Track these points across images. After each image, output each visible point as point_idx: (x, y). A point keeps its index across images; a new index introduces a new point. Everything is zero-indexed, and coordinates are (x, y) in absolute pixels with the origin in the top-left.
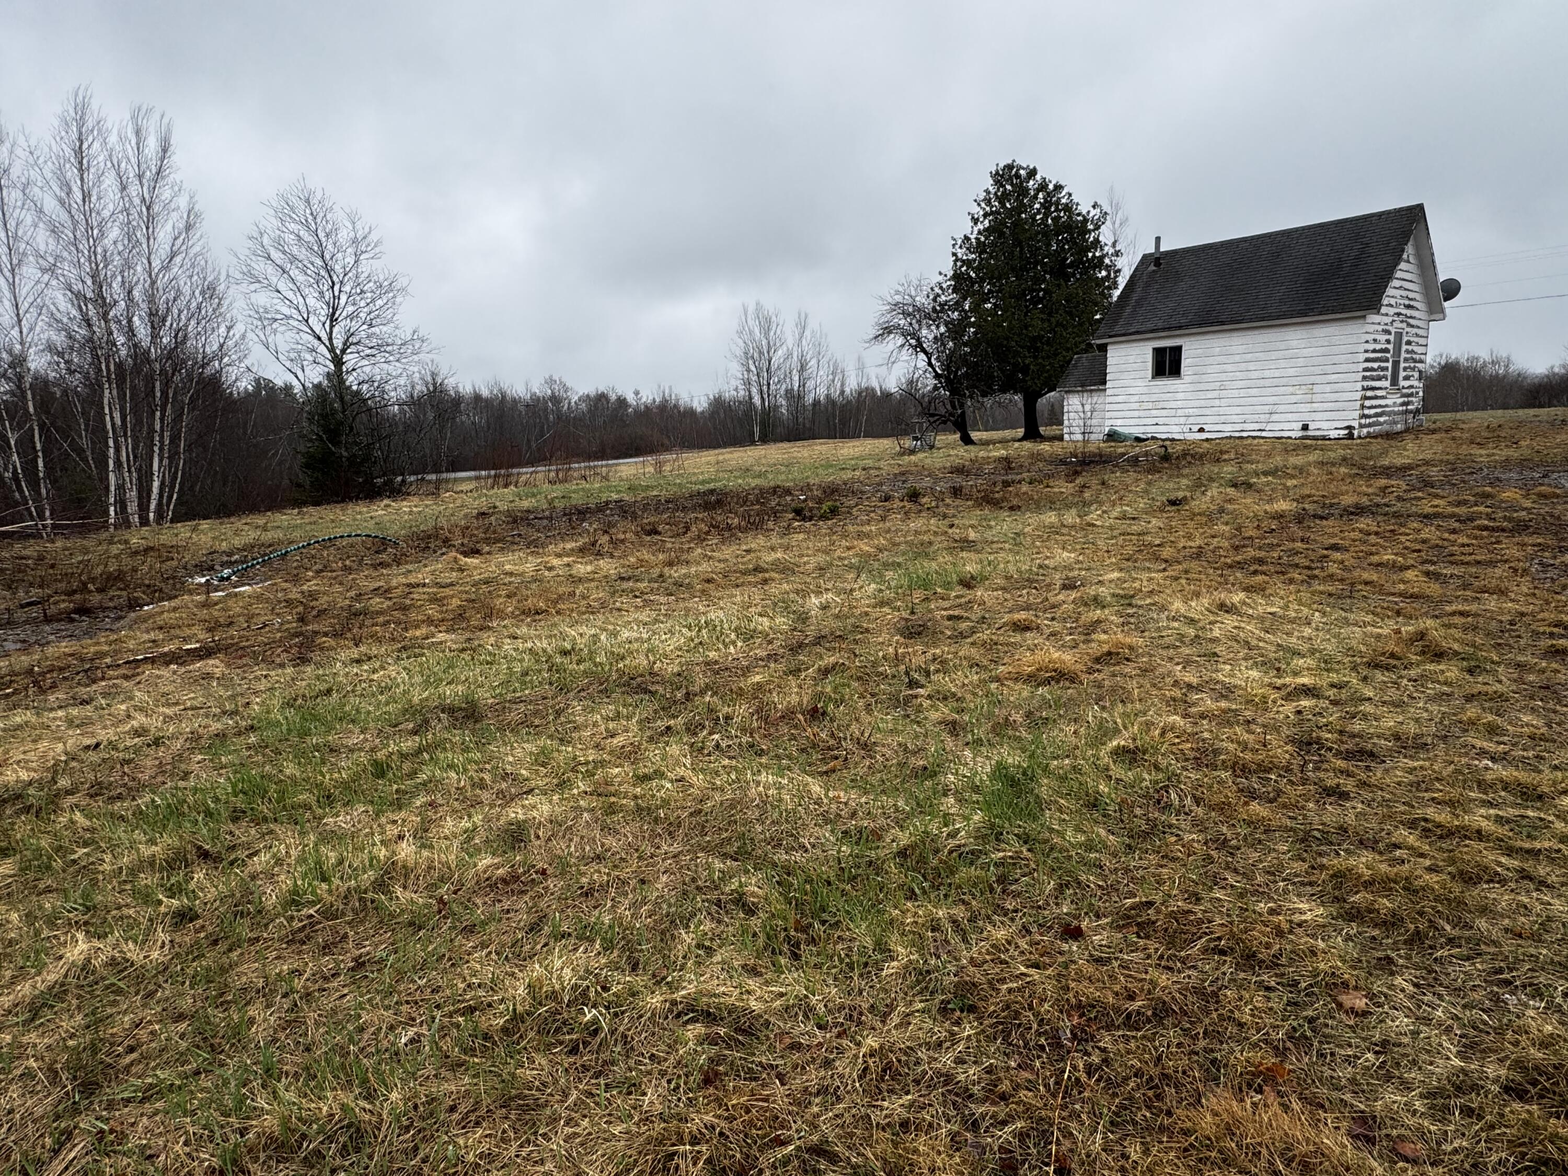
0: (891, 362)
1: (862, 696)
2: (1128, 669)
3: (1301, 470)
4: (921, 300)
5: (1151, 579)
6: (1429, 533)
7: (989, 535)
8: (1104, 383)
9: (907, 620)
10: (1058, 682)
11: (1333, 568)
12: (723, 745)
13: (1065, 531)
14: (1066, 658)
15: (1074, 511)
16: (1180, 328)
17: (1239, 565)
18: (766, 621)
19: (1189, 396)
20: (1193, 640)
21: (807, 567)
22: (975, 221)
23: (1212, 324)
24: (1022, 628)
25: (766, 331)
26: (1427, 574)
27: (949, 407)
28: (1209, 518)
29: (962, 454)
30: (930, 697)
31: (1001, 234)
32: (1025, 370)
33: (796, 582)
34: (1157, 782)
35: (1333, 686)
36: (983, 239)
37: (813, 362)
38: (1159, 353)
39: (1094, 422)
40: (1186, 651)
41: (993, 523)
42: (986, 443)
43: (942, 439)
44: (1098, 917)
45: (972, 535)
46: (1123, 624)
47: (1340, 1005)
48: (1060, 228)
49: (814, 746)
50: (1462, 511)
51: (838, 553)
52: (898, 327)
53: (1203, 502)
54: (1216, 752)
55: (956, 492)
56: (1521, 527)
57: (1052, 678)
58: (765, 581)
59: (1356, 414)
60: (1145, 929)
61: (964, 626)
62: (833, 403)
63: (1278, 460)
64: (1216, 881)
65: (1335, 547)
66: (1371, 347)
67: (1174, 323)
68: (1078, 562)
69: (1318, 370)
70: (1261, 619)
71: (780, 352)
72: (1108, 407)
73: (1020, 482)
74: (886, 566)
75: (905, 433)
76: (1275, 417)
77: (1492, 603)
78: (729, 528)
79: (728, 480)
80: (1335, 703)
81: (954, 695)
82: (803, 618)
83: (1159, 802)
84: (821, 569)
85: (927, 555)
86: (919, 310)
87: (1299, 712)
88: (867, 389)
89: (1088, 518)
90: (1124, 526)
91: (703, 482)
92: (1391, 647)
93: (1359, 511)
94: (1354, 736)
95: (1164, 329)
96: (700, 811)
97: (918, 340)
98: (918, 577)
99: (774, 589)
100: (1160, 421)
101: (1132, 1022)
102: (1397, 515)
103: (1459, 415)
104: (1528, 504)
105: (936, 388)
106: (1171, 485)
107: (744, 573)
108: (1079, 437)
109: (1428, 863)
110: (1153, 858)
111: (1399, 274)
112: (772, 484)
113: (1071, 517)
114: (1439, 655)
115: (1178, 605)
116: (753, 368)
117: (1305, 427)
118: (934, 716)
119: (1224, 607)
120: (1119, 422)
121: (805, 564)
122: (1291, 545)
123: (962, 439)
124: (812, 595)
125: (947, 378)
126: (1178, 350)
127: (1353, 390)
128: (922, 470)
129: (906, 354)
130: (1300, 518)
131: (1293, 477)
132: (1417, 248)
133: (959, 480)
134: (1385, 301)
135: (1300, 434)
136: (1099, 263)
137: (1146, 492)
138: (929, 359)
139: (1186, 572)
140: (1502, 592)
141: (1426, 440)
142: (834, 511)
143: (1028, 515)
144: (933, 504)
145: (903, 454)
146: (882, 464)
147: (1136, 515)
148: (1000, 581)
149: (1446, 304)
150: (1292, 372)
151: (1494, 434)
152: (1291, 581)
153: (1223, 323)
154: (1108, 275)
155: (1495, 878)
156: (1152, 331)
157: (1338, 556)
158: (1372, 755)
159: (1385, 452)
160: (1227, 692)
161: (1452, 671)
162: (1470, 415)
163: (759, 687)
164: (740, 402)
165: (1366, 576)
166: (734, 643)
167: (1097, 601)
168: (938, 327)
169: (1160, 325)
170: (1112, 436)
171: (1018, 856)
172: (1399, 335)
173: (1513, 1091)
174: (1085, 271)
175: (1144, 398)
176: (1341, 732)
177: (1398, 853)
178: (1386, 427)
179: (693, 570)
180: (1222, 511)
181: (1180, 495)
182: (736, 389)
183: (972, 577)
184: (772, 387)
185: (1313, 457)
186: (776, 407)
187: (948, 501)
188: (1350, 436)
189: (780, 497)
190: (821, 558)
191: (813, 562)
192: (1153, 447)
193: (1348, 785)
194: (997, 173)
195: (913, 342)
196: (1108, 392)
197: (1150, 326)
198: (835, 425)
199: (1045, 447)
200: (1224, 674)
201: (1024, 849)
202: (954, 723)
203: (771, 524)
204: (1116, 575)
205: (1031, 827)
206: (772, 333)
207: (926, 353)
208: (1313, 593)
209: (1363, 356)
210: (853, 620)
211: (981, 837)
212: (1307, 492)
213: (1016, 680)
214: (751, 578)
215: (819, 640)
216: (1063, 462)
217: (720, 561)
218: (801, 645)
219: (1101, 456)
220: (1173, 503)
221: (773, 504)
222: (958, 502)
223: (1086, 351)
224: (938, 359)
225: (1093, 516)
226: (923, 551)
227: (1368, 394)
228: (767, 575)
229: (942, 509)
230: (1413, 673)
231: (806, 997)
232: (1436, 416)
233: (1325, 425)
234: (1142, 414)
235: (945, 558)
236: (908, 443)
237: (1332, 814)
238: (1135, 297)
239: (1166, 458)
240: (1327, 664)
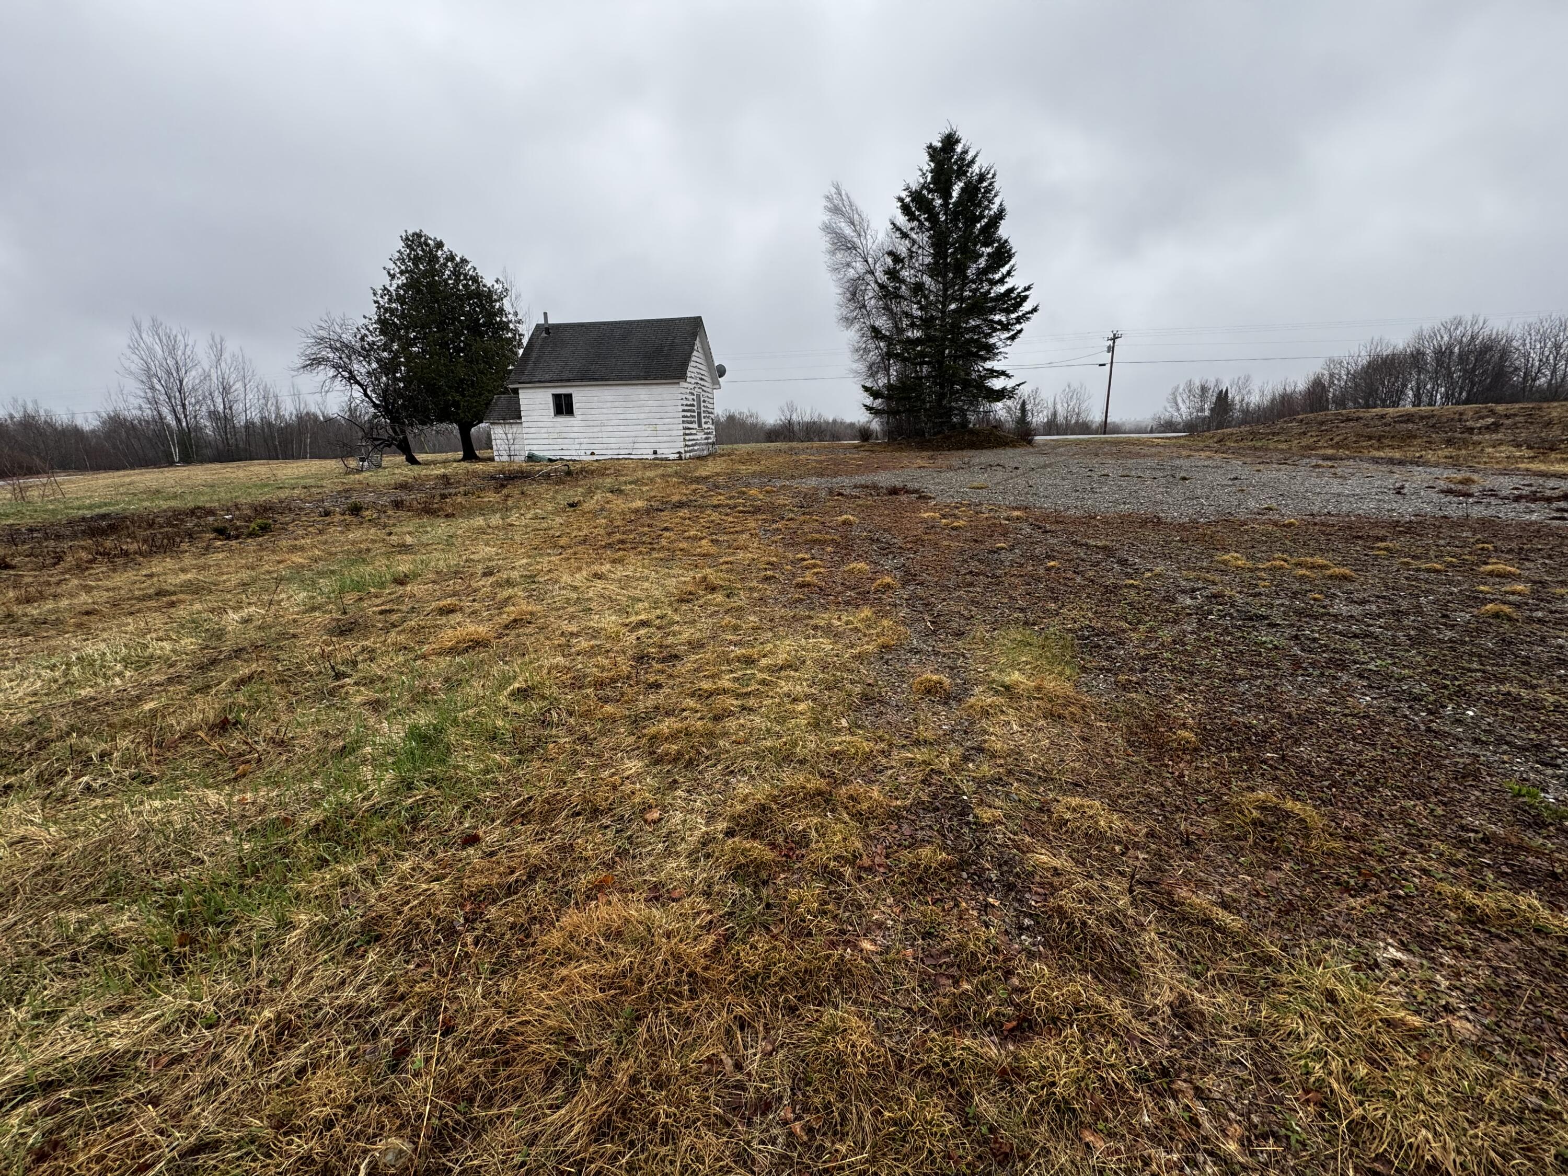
0: (324, 390)
1: (283, 697)
2: (530, 629)
3: (652, 480)
4: (347, 337)
5: (550, 562)
6: (715, 516)
7: (424, 539)
8: (520, 418)
9: (338, 620)
10: (474, 649)
11: (664, 542)
12: (95, 785)
13: (490, 531)
14: (482, 630)
15: (498, 515)
16: (569, 381)
17: (609, 546)
18: (167, 645)
19: (581, 429)
20: (576, 602)
21: (228, 584)
22: (393, 277)
23: (590, 380)
24: (450, 611)
25: (172, 351)
26: (712, 541)
27: (391, 432)
28: (595, 514)
29: (407, 472)
30: (356, 684)
31: (419, 291)
32: (456, 404)
33: (212, 600)
34: (541, 708)
35: (658, 617)
36: (402, 292)
37: (239, 385)
38: (557, 397)
39: (517, 447)
40: (570, 610)
41: (429, 529)
42: (427, 463)
43: (387, 460)
44: (493, 821)
45: (409, 540)
46: (528, 597)
47: (646, 821)
48: (470, 295)
49: (221, 757)
50: (731, 502)
51: (267, 567)
52: (327, 360)
53: (589, 505)
54: (585, 676)
55: (398, 505)
56: (757, 510)
57: (469, 647)
58: (172, 604)
59: (682, 444)
60: (526, 818)
61: (394, 617)
62: (270, 424)
63: (639, 474)
64: (579, 765)
65: (666, 529)
66: (685, 402)
67: (565, 377)
68: (497, 554)
69: (658, 415)
70: (620, 581)
71: (193, 373)
72: (525, 436)
73: (456, 495)
74: (321, 574)
75: (350, 455)
76: (636, 446)
77: (741, 555)
78: (126, 554)
79: (129, 503)
80: (659, 628)
81: (381, 677)
82: (219, 635)
83: (543, 722)
84: (244, 585)
85: (364, 560)
86: (347, 347)
87: (638, 638)
88: (308, 414)
89: (509, 520)
90: (536, 524)
91: (90, 507)
92: (690, 588)
93: (680, 505)
94: (667, 647)
95: (558, 381)
96: (52, 866)
97: (351, 372)
98: (352, 581)
99: (181, 612)
100: (564, 447)
101: (511, 890)
102: (701, 507)
103: (735, 446)
104: (761, 497)
105: (375, 416)
106: (572, 493)
107: (141, 599)
108: (505, 458)
109: (699, 715)
110: (537, 764)
111: (693, 358)
112: (191, 505)
113: (496, 520)
114: (713, 589)
115: (566, 578)
116: (158, 387)
117: (655, 453)
118: (358, 699)
119: (598, 576)
120: (535, 447)
121: (225, 581)
122: (641, 529)
123: (407, 460)
124: (230, 612)
125: (386, 408)
126: (569, 397)
127: (678, 430)
128: (367, 487)
129: (339, 384)
130: (648, 511)
131: (647, 485)
132: (701, 343)
133: (403, 495)
134: (689, 374)
135: (653, 456)
136: (505, 326)
137: (554, 498)
138: (365, 391)
139: (575, 554)
140: (745, 548)
141: (719, 460)
142: (265, 529)
143: (460, 520)
144: (375, 516)
145: (347, 473)
146: (324, 483)
147: (545, 515)
148: (432, 576)
149: (720, 380)
150: (643, 416)
151: (750, 458)
152: (640, 552)
153: (596, 380)
154: (514, 337)
155: (731, 714)
156: (550, 382)
157: (667, 534)
158: (676, 657)
159: (697, 468)
160: (596, 633)
161: (719, 597)
162: (741, 446)
163: (154, 713)
164: (147, 422)
165: (681, 545)
166: (120, 675)
167: (509, 583)
168: (369, 363)
169: (555, 377)
170: (531, 458)
171: (428, 796)
172: (699, 396)
173: (730, 833)
174: (495, 332)
175: (550, 430)
176: (661, 646)
177: (685, 714)
178: (697, 453)
179: (64, 603)
180: (602, 509)
181: (576, 499)
182: (140, 408)
183: (406, 576)
184: (189, 408)
185: (661, 471)
186: (199, 429)
187: (390, 512)
188: (680, 458)
189: (199, 518)
190: (245, 575)
191: (234, 579)
192: (559, 465)
193: (662, 678)
194: (407, 239)
195: (346, 374)
196: (524, 425)
197: (548, 377)
198: (275, 447)
199: (479, 466)
200: (594, 622)
201: (433, 789)
202: (378, 701)
203: (185, 546)
204: (525, 561)
205: (439, 770)
206: (180, 353)
207: (361, 385)
208: (652, 560)
209: (681, 408)
210: (279, 628)
211: (393, 791)
212: (653, 494)
213: (440, 654)
214: (152, 604)
215: (238, 652)
216: (493, 478)
217: (107, 590)
218: (214, 662)
219: (522, 472)
220: (571, 505)
221: (189, 525)
222: (399, 513)
223: (504, 393)
224: (374, 391)
225: (513, 518)
226: (361, 556)
227: (687, 432)
228: (174, 598)
229: (384, 519)
230: (701, 602)
231: (191, 1006)
232: (725, 446)
233: (666, 451)
234: (551, 441)
235: (381, 562)
236: (353, 463)
237: (652, 700)
238: (534, 354)
239: (569, 473)
240: (656, 603)
